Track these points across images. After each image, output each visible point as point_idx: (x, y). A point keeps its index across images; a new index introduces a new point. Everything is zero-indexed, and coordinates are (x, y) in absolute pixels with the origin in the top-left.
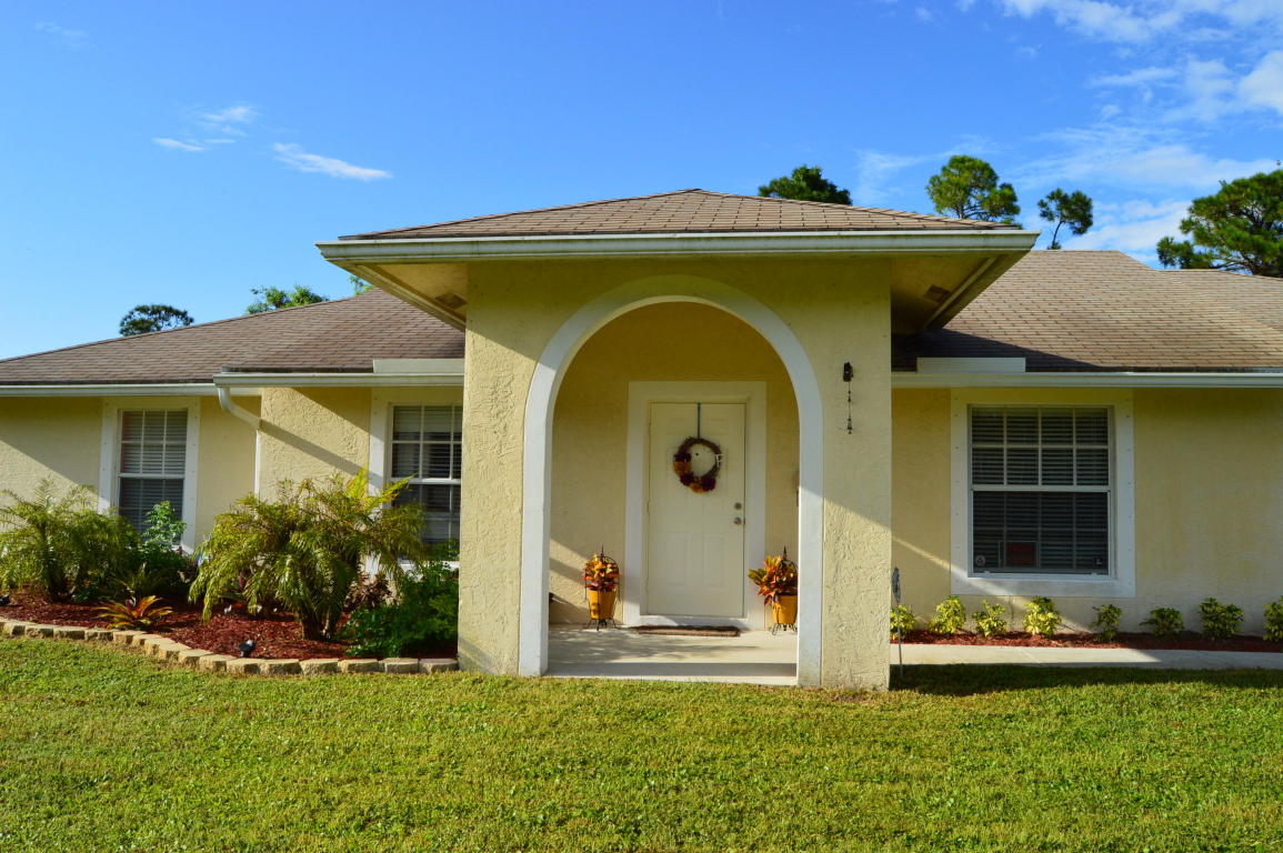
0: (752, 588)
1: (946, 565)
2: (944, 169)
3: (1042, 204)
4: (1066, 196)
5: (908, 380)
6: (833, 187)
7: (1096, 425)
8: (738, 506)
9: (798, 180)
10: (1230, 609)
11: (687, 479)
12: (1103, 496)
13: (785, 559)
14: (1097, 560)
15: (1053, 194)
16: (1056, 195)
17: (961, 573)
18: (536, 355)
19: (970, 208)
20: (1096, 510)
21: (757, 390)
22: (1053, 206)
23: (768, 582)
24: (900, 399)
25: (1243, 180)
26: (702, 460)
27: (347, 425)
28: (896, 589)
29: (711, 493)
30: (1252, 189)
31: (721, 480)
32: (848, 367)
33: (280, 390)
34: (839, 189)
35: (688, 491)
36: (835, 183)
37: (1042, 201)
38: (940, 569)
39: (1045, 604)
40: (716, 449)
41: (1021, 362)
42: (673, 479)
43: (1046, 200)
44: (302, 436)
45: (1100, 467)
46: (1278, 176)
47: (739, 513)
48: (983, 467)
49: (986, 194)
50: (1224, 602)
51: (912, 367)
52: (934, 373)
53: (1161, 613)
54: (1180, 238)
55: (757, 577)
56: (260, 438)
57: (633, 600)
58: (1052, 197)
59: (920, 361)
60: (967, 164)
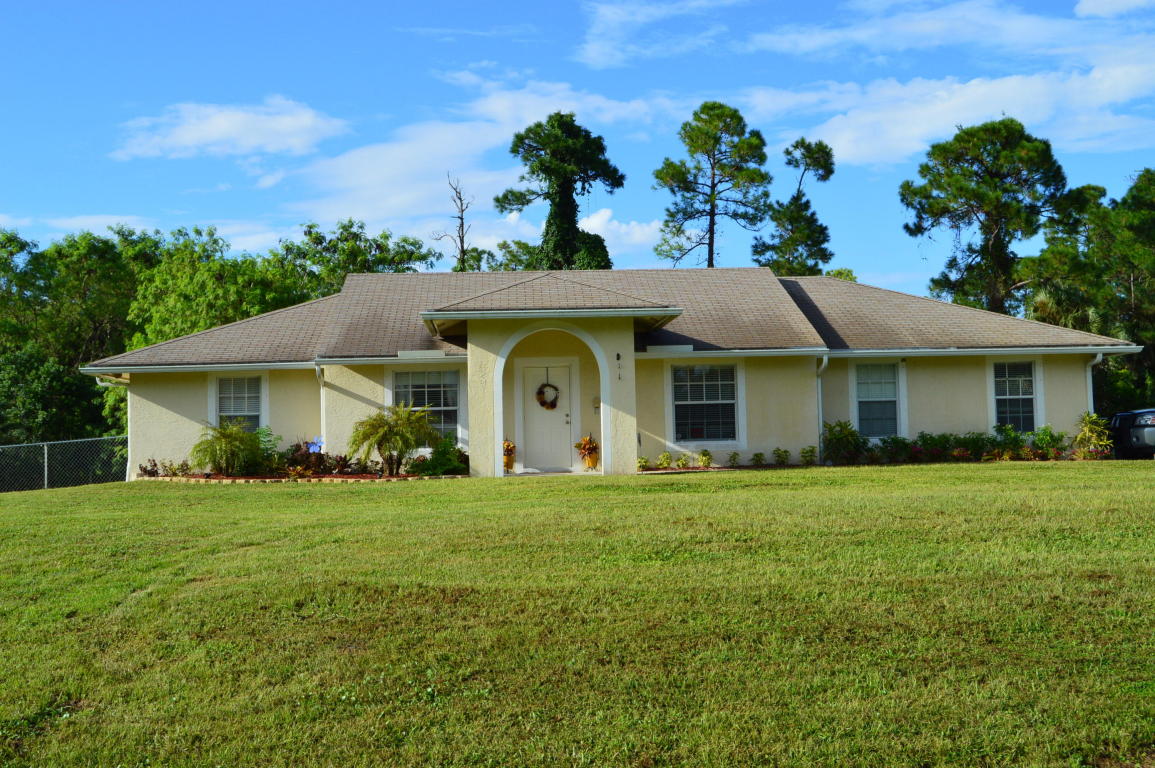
0: (576, 452)
1: (663, 441)
2: (695, 114)
3: (788, 152)
4: (809, 145)
5: (642, 355)
6: (587, 133)
7: (728, 373)
8: (567, 415)
9: (553, 126)
10: (786, 452)
11: (543, 403)
12: (733, 405)
13: (591, 438)
14: (730, 434)
15: (797, 142)
16: (801, 144)
17: (671, 444)
18: (496, 353)
19: (721, 153)
20: (730, 411)
21: (575, 361)
22: (798, 154)
23: (584, 448)
24: (639, 364)
25: (972, 128)
26: (550, 394)
27: (372, 382)
28: (639, 441)
29: (555, 410)
30: (978, 139)
31: (559, 404)
32: (618, 355)
33: (334, 367)
34: (593, 135)
35: (544, 409)
36: (589, 129)
37: (787, 149)
38: (660, 442)
39: (705, 453)
40: (556, 389)
41: (691, 347)
42: (536, 404)
43: (791, 149)
44: (348, 389)
45: (731, 392)
46: (1002, 126)
47: (569, 419)
48: (679, 393)
49: (736, 139)
50: (783, 449)
51: (645, 350)
52: (655, 352)
53: (756, 455)
54: (920, 182)
55: (578, 446)
56: (323, 391)
57: (520, 462)
58: (796, 147)
59: (649, 348)
60: (717, 112)
